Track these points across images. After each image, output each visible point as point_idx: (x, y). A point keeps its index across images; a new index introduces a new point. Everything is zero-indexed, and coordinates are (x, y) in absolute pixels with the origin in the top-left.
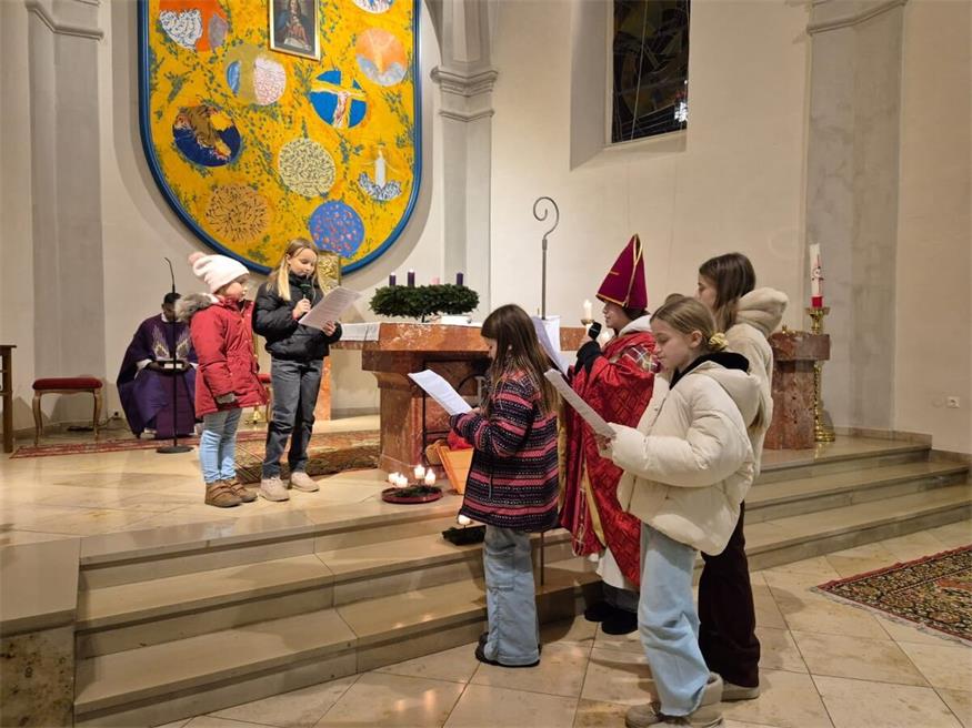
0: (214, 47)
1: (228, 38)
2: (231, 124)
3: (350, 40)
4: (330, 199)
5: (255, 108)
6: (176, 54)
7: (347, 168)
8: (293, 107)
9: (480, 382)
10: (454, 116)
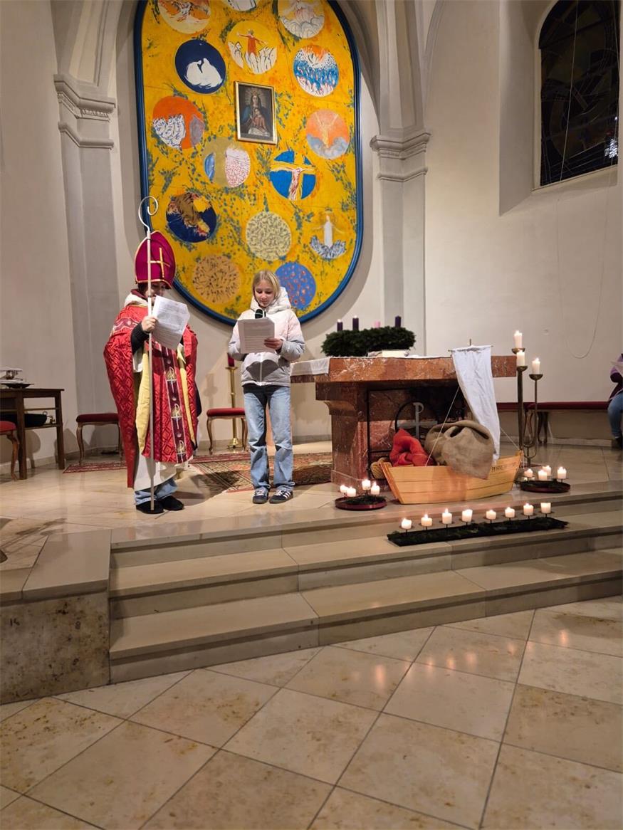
0: (194, 144)
1: (205, 135)
2: (209, 206)
3: (301, 123)
4: (287, 261)
5: (227, 190)
6: (167, 154)
7: (301, 234)
8: (256, 186)
9: (417, 408)
10: (391, 178)
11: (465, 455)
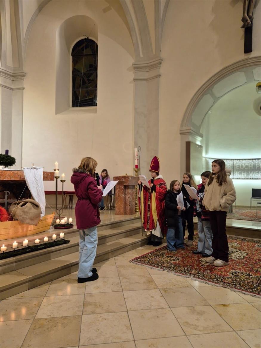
9: (6, 194)
10: (6, 87)
11: (27, 215)
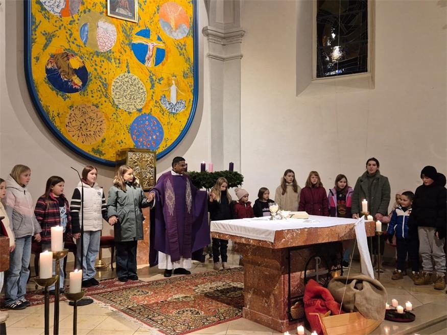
0: (72, 14)
1: (81, 8)
2: (82, 65)
3: (156, 10)
4: (143, 113)
5: (98, 54)
6: (49, 19)
7: (154, 93)
8: (121, 53)
9: (317, 261)
10: (215, 57)
